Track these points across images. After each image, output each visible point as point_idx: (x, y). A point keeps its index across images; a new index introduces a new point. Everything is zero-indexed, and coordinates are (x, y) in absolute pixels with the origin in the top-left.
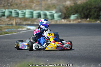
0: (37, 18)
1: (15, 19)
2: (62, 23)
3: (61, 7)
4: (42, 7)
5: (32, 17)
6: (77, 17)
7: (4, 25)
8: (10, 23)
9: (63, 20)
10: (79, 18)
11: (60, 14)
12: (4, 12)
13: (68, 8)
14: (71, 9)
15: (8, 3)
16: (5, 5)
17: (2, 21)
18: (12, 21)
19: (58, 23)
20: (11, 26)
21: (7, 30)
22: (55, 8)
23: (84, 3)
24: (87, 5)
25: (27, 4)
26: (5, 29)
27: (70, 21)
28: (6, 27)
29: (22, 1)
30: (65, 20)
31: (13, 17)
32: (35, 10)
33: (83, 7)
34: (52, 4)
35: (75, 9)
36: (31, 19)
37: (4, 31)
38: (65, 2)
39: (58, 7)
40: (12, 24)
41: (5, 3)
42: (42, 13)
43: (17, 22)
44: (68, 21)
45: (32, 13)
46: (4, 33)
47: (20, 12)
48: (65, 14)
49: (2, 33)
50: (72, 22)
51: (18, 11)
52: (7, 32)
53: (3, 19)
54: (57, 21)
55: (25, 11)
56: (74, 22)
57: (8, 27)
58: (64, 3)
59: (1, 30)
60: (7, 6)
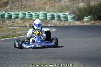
0: (51, 20)
1: (29, 21)
2: (76, 25)
3: (74, 8)
4: (55, 8)
5: (46, 19)
6: (91, 18)
7: (18, 27)
8: (24, 25)
9: (77, 22)
10: (92, 19)
11: (74, 15)
12: (18, 15)
13: (81, 10)
14: (85, 11)
15: (22, 5)
16: (19, 7)
17: (16, 23)
18: (26, 23)
19: (72, 24)
20: (24, 28)
21: (20, 32)
22: (69, 10)
23: (97, 5)
24: (100, 7)
25: (41, 5)
26: (19, 31)
27: (83, 23)
28: (20, 29)
29: (36, 3)
30: (78, 22)
31: (27, 19)
32: (49, 12)
33: (97, 9)
34: (65, 5)
35: (88, 11)
36: (44, 20)
37: (18, 33)
38: (79, 3)
39: (71, 9)
40: (26, 26)
41: (19, 5)
42: (55, 14)
43: (30, 24)
44: (81, 22)
45: (45, 15)
46: (18, 35)
47: (33, 14)
48: (78, 15)
49: (16, 35)
50: (85, 24)
51: (32, 13)
52: (21, 34)
53: (16, 21)
54: (70, 23)
55: (38, 13)
56: (88, 24)
57: (22, 29)
58: (78, 5)
59: (15, 32)
60: (21, 8)
